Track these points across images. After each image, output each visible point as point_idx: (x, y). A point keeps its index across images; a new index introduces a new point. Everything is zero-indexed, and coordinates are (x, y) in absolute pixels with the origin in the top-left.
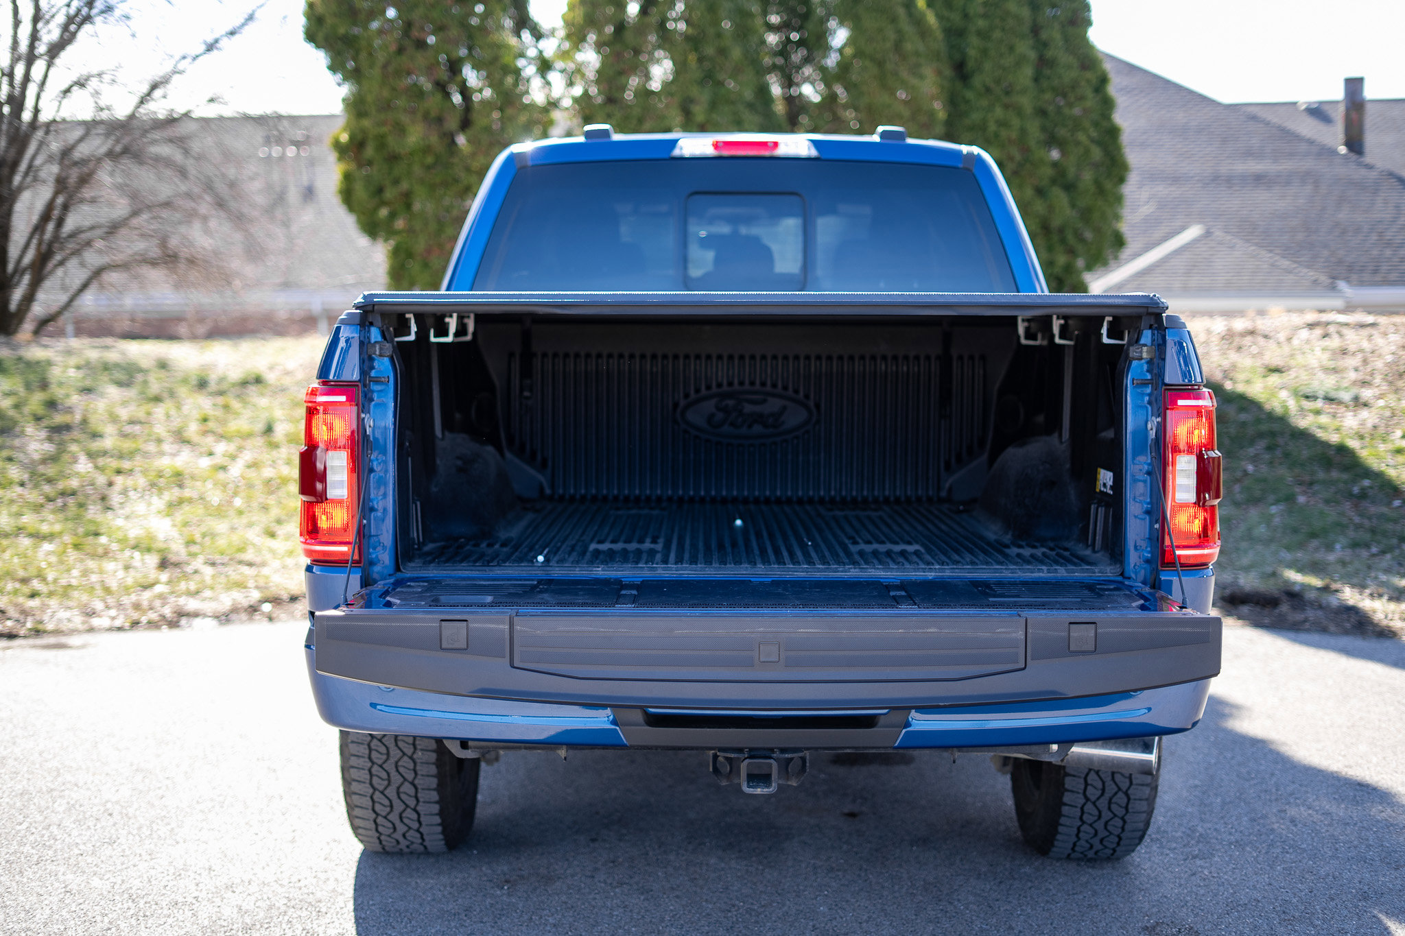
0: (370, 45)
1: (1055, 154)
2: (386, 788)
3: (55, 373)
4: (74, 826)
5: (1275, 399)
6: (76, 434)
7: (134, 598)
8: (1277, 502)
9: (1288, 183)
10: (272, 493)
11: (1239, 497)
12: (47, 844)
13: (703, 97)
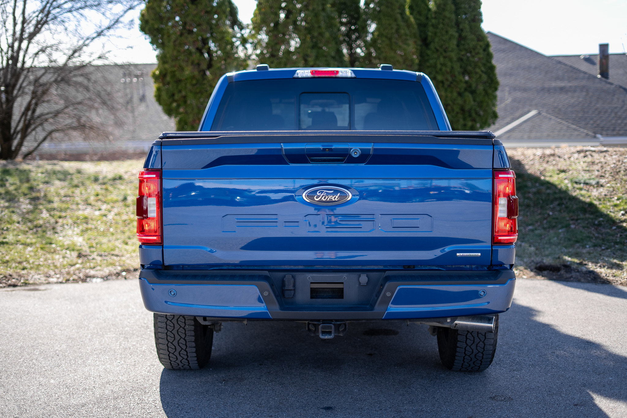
0: (168, 32)
1: (467, 78)
2: (173, 341)
3: (33, 175)
4: (43, 360)
5: (562, 184)
6: (41, 201)
7: (67, 270)
8: (562, 228)
9: (575, 91)
10: (126, 226)
11: (545, 226)
12: (32, 366)
13: (313, 54)
